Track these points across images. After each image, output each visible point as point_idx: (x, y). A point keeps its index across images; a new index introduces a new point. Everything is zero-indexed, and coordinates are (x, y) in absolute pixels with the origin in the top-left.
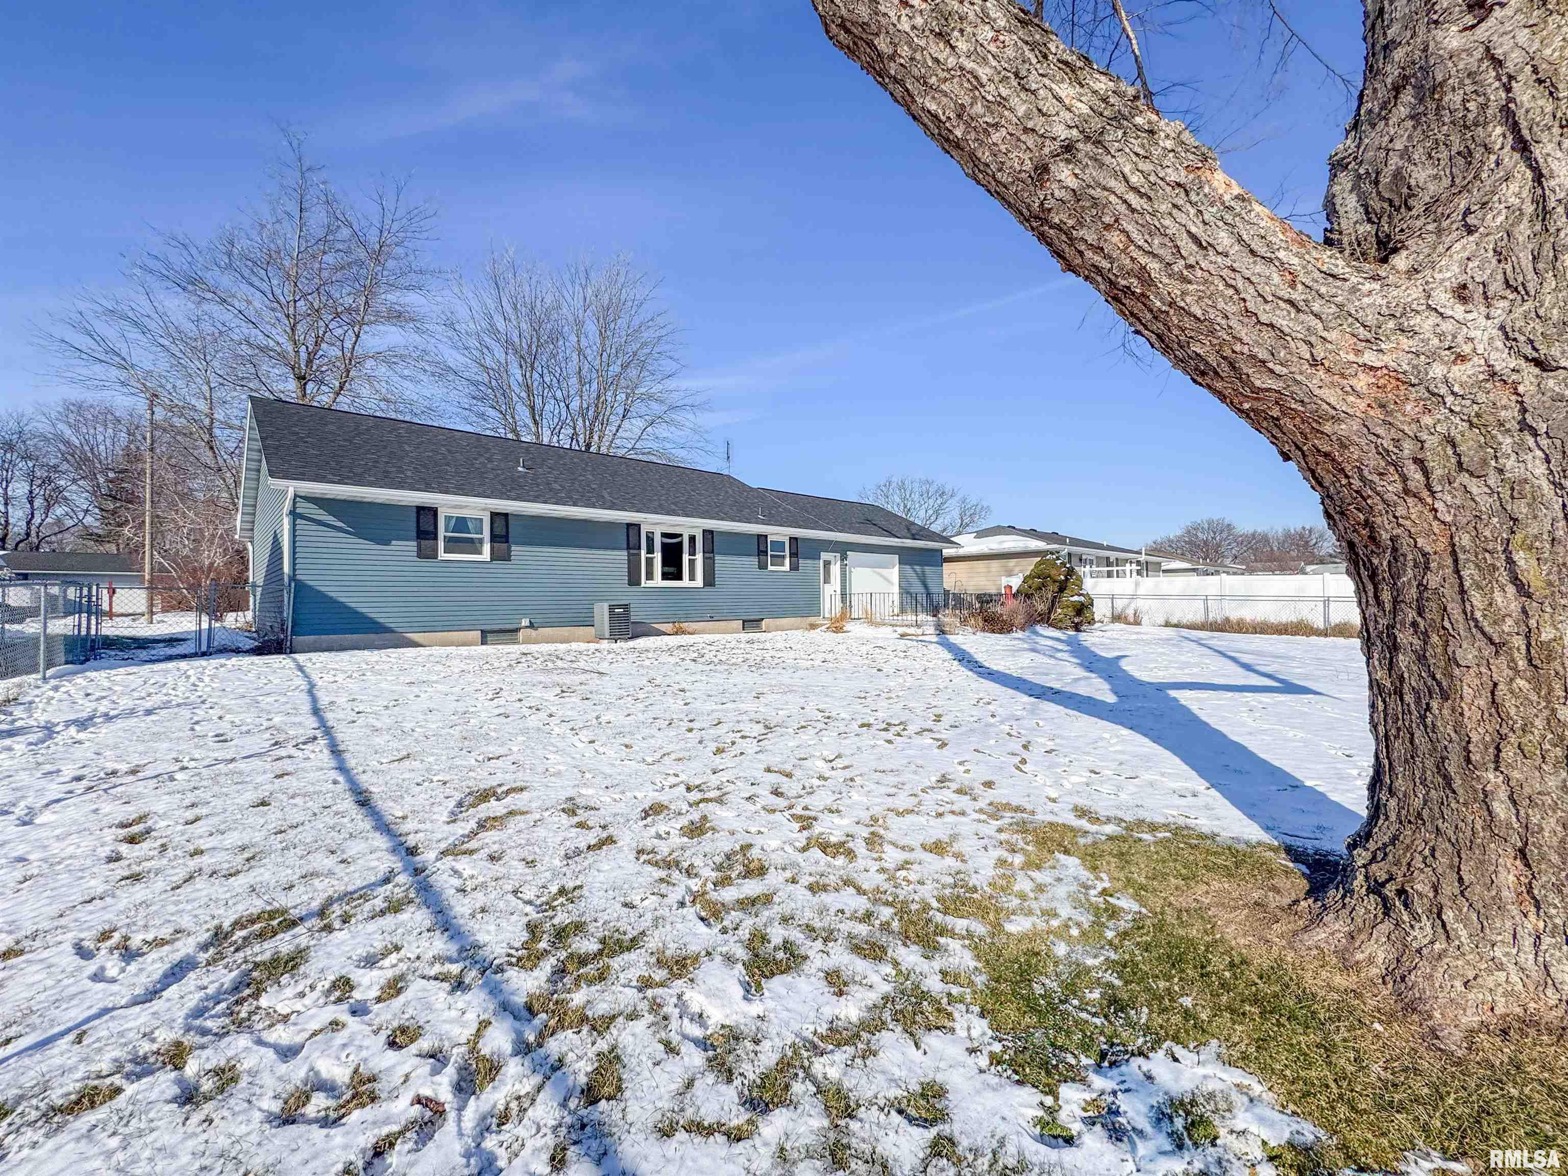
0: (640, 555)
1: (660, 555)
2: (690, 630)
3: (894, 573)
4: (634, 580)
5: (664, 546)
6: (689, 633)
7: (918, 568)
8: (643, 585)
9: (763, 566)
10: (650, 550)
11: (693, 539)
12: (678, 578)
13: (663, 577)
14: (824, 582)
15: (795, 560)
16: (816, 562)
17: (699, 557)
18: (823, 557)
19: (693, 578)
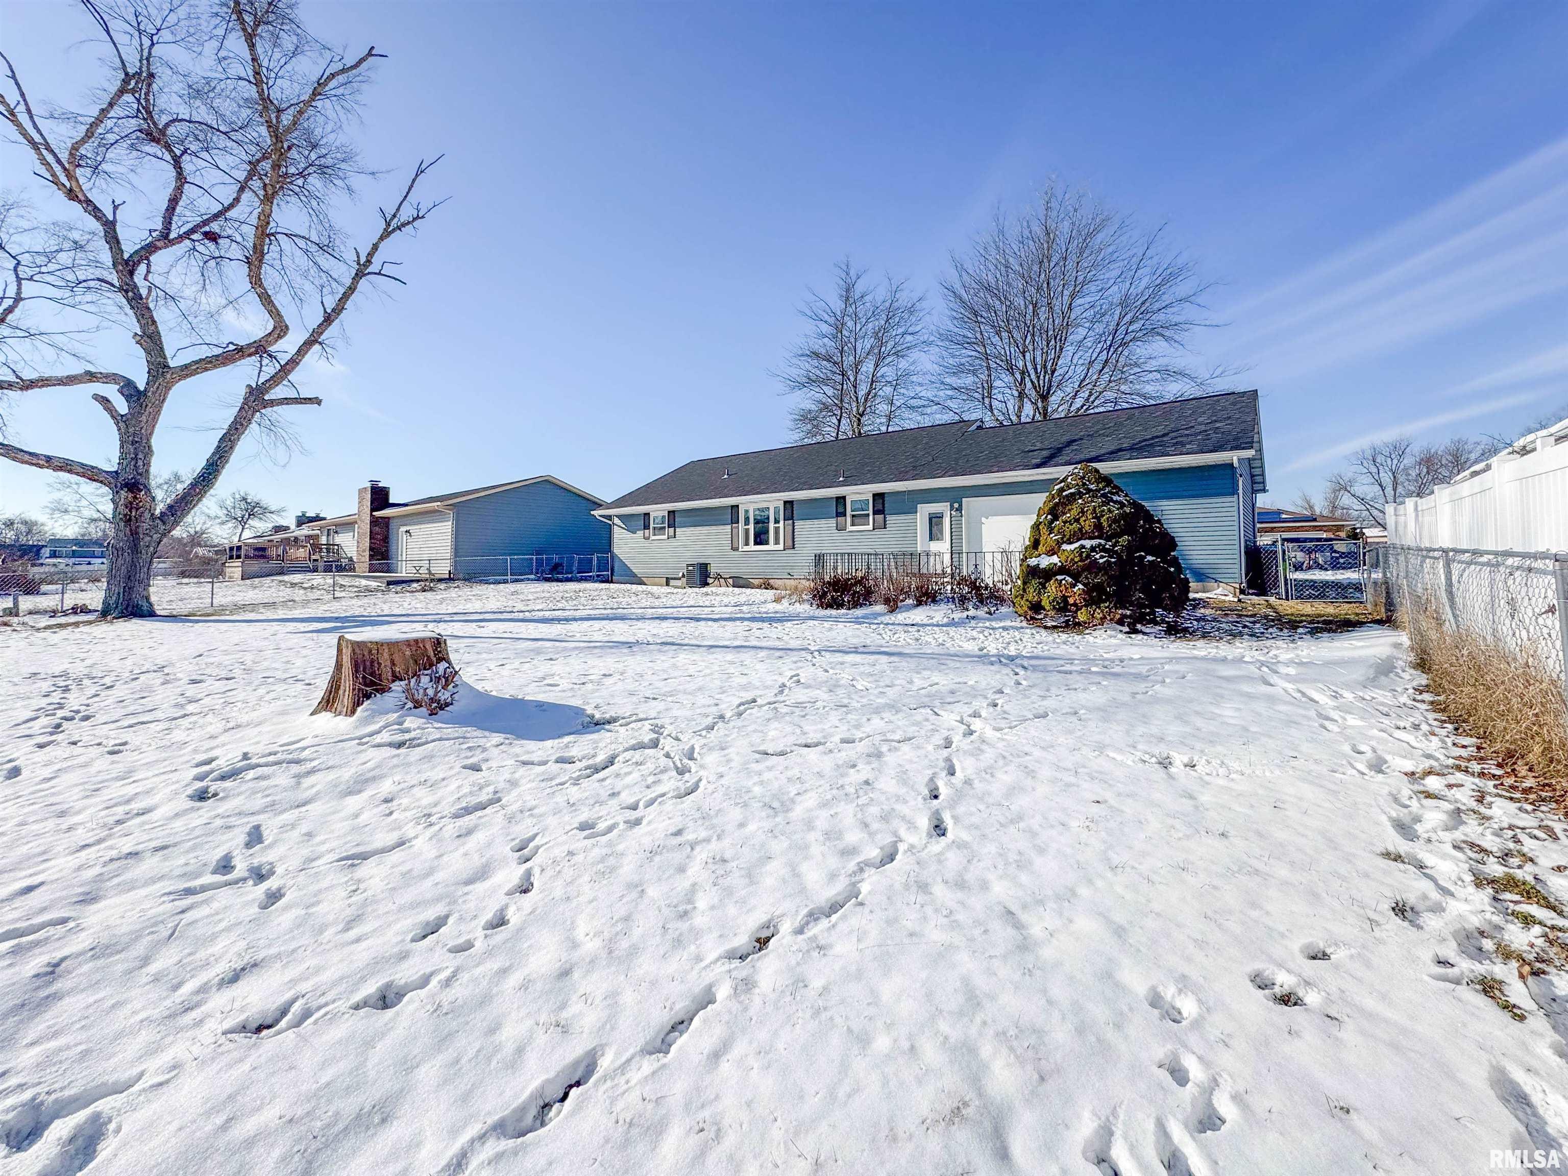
0: (738, 528)
1: (752, 526)
4: (735, 547)
5: (756, 518)
8: (741, 550)
9: (841, 528)
10: (747, 521)
11: (777, 510)
12: (767, 543)
13: (756, 543)
14: (931, 539)
15: (880, 517)
16: (910, 516)
17: (781, 525)
18: (925, 510)
19: (777, 542)
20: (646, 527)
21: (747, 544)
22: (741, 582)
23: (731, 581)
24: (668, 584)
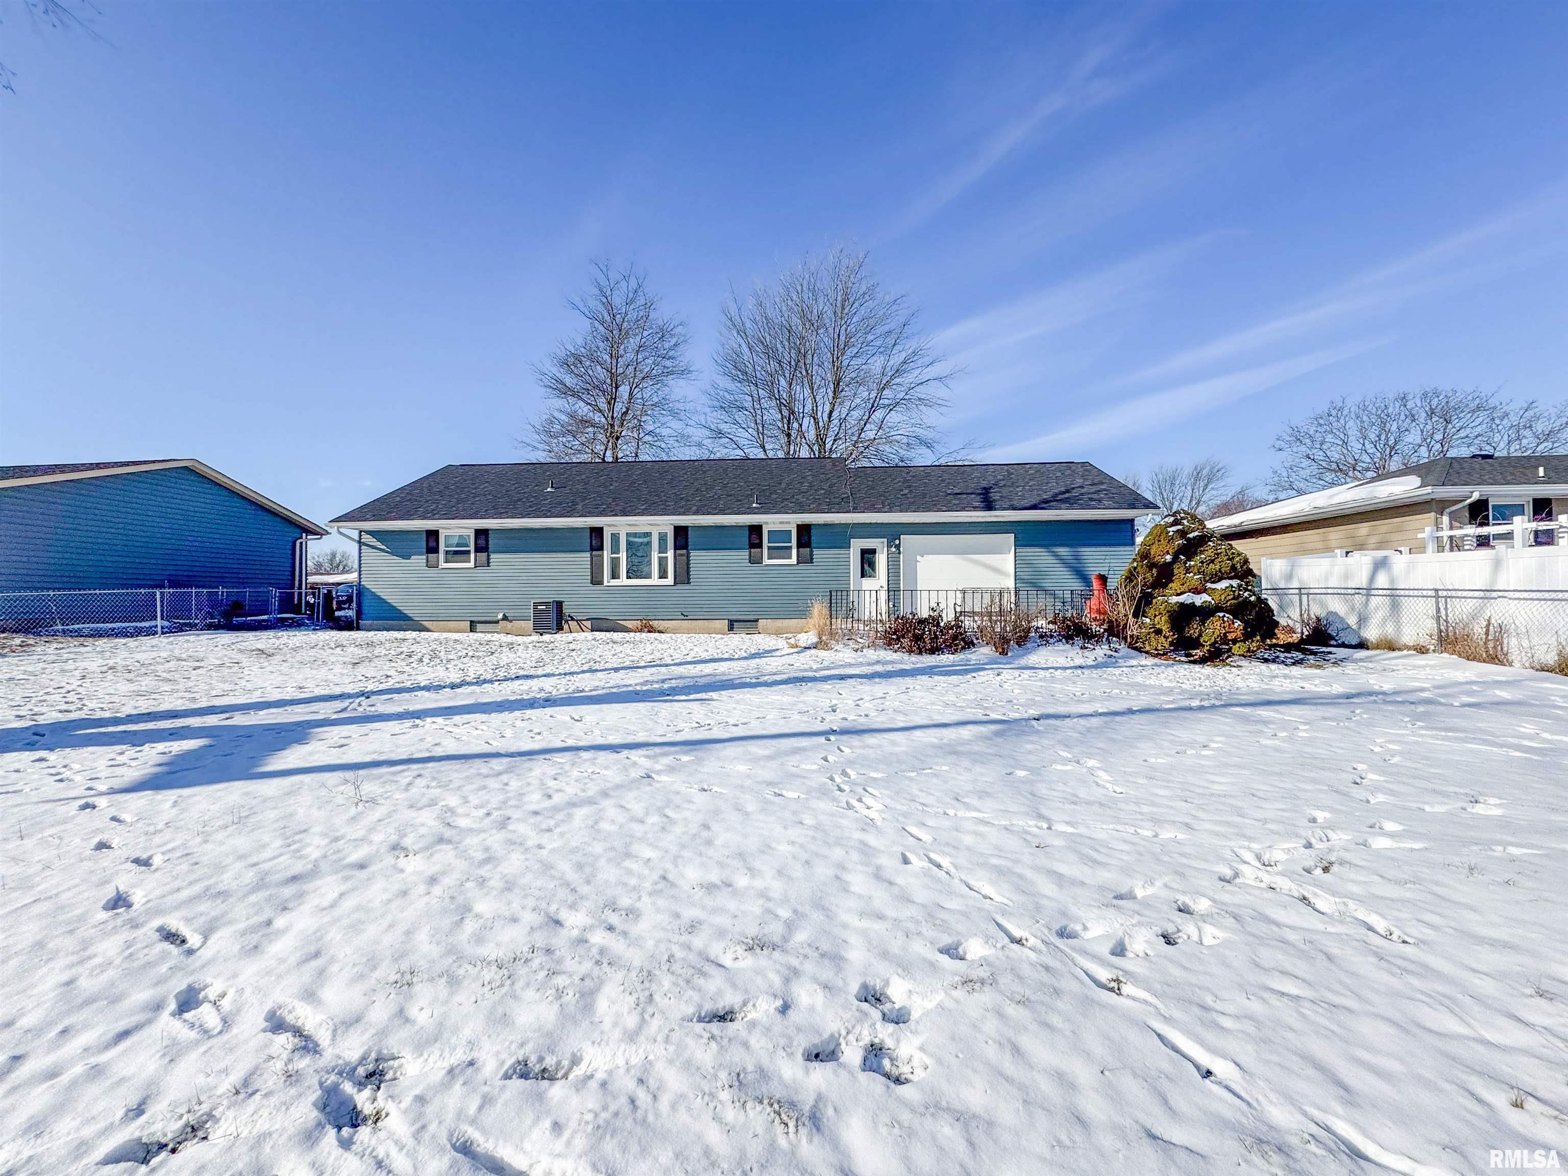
0: (602, 556)
1: (625, 554)
2: (661, 628)
3: (1007, 561)
4: (596, 580)
5: (629, 544)
6: (660, 632)
7: (1063, 551)
8: (606, 583)
9: (755, 561)
10: (615, 549)
11: (663, 538)
12: (648, 576)
13: (629, 577)
14: (863, 576)
15: (806, 551)
16: (842, 551)
17: (670, 554)
18: (858, 545)
19: (663, 575)
20: (433, 549)
21: (615, 575)
22: (605, 625)
23: (588, 624)
24: (472, 629)
